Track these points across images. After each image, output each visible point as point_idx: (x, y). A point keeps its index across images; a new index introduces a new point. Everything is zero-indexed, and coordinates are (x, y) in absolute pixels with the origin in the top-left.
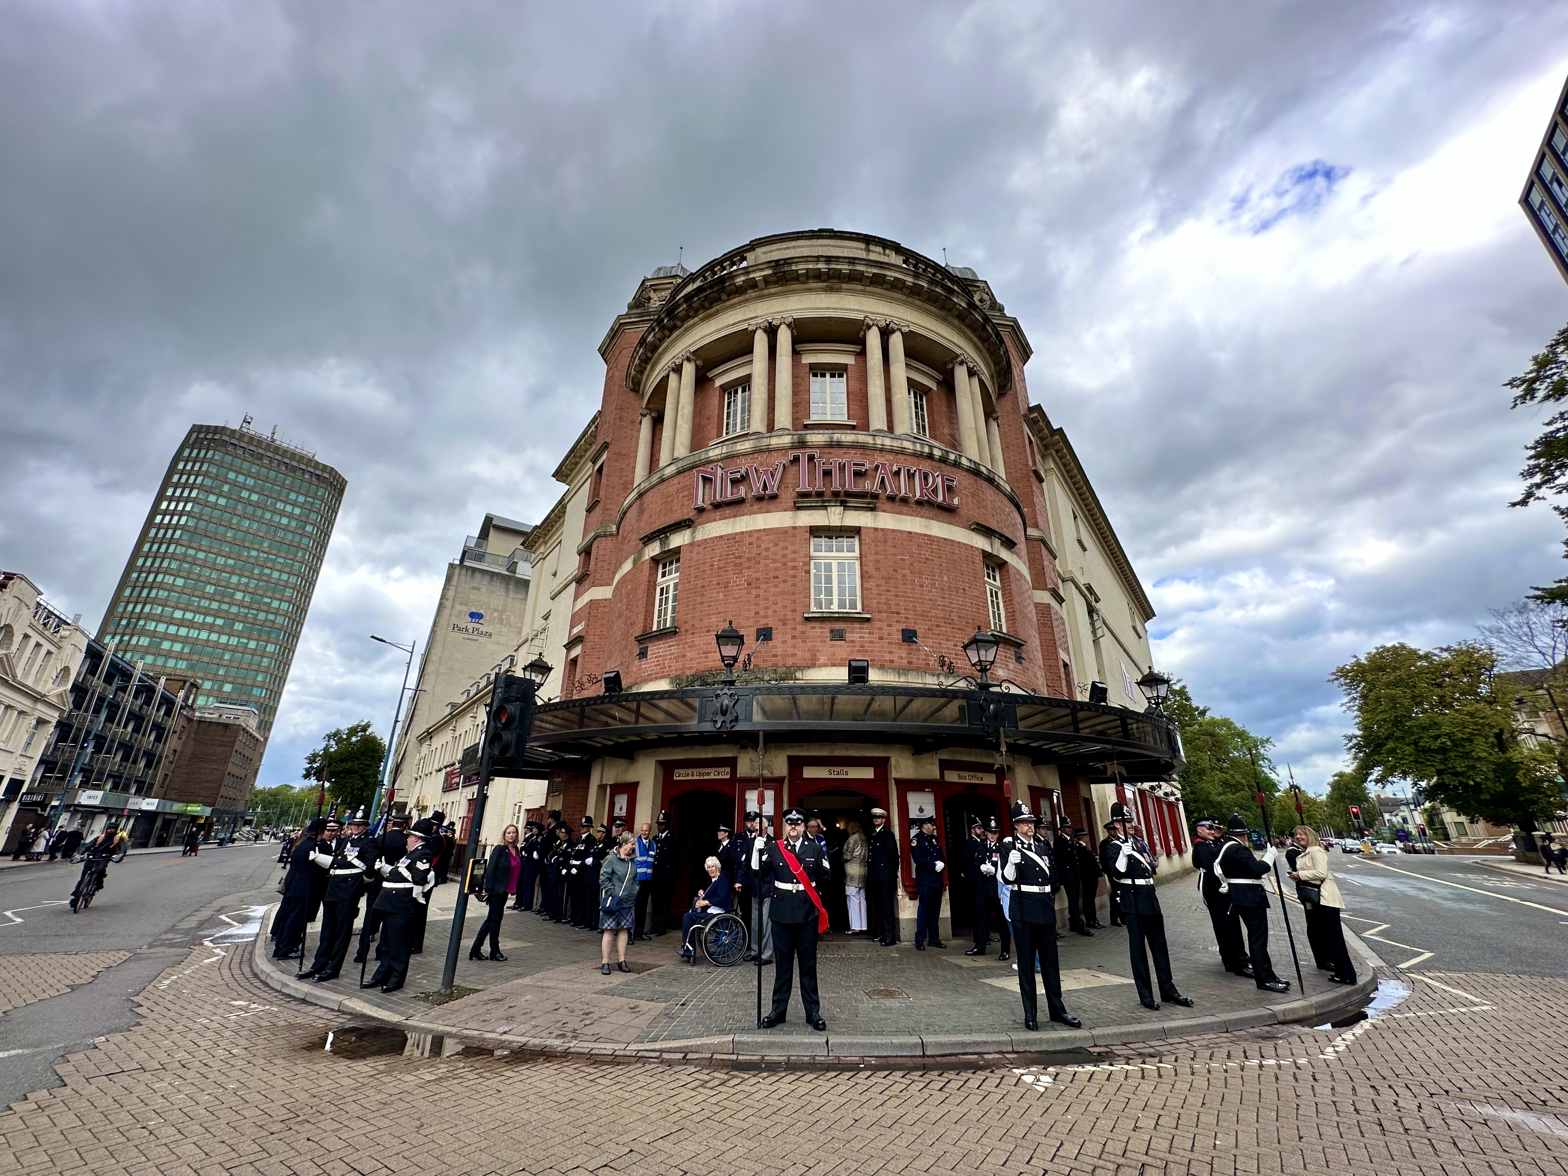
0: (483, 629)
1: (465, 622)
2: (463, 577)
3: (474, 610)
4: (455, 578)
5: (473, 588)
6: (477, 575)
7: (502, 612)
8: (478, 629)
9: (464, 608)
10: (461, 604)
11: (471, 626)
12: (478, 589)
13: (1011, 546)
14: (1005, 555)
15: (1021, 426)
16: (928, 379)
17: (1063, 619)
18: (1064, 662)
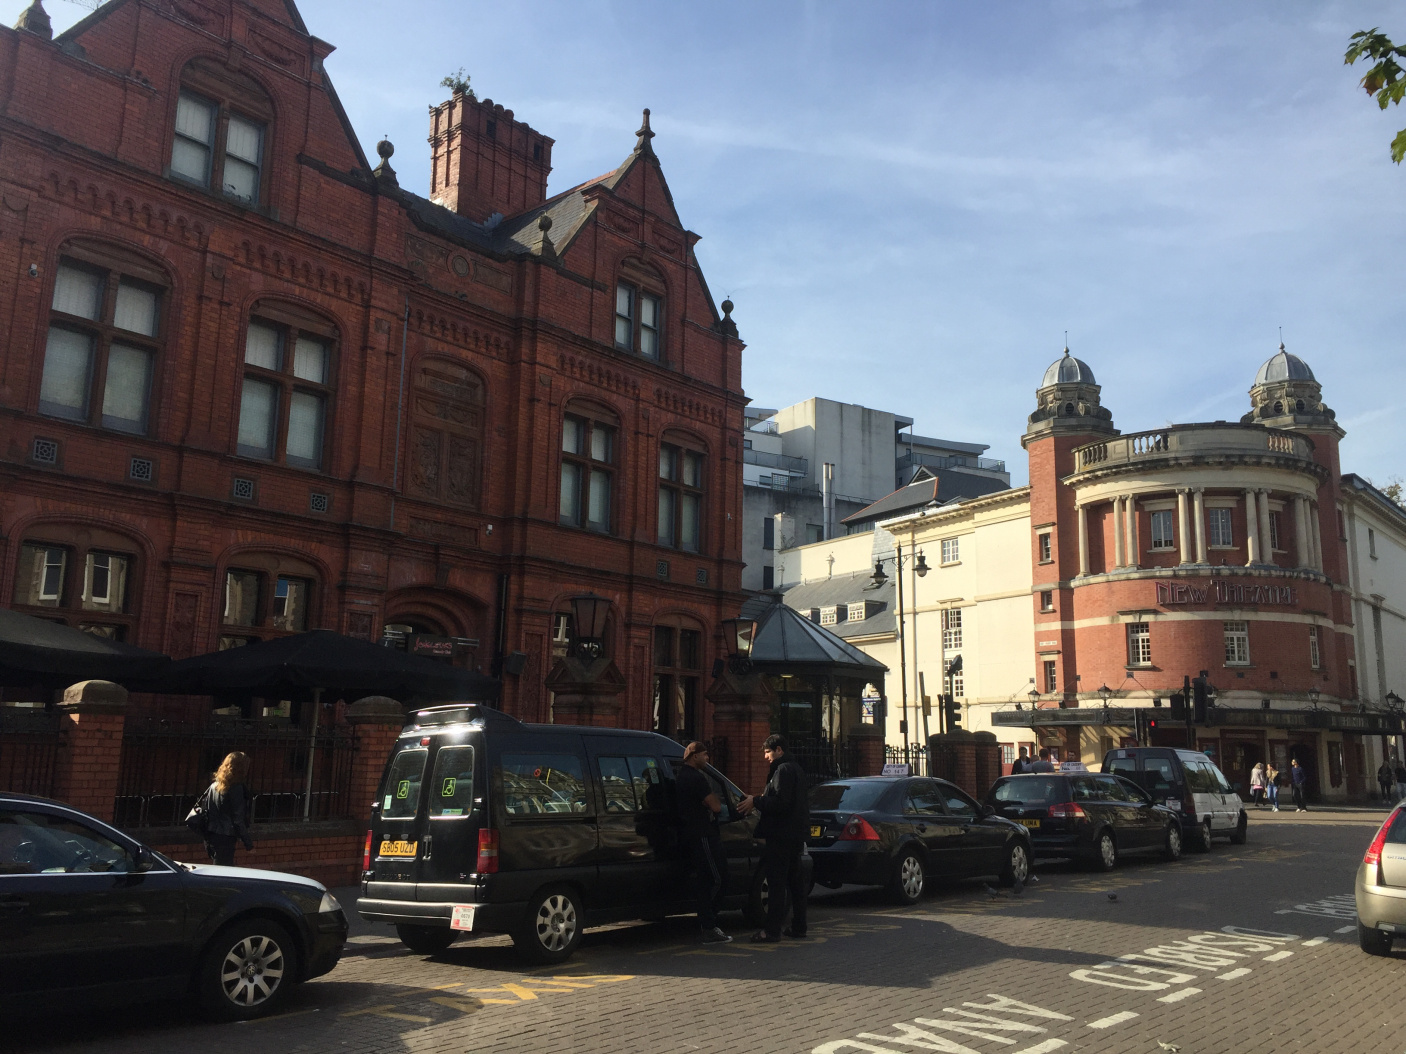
13: (1324, 615)
14: (1322, 622)
15: (1334, 506)
16: (1278, 506)
17: (1352, 637)
18: (1351, 667)
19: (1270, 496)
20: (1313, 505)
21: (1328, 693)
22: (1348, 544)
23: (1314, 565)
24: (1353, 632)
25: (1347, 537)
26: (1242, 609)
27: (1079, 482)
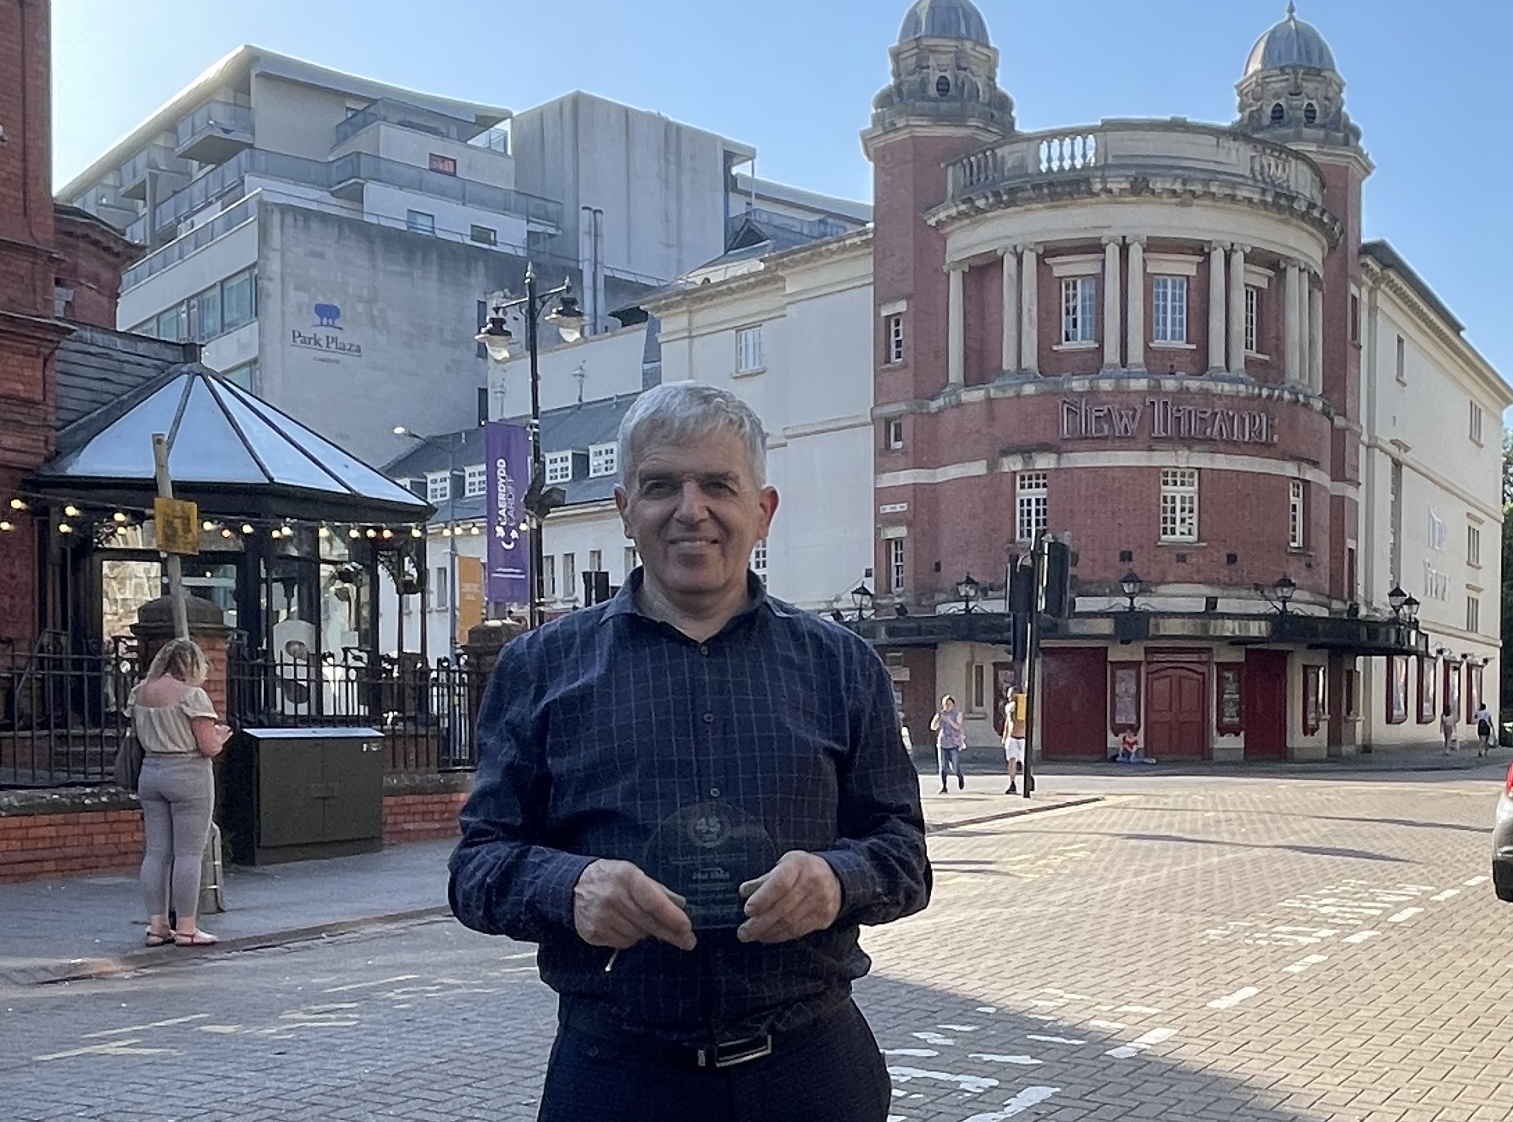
0: (343, 338)
1: (311, 326)
2: (290, 231)
3: (321, 300)
4: (276, 233)
5: (313, 254)
6: (315, 225)
7: (370, 302)
8: (335, 340)
9: (304, 298)
10: (297, 288)
11: (322, 333)
12: (321, 256)
13: (1315, 464)
14: (1310, 474)
15: (1347, 289)
16: (1261, 278)
17: (1356, 503)
18: (1350, 550)
19: (1248, 259)
20: (1314, 280)
21: (1311, 590)
22: (1364, 352)
23: (1306, 381)
24: (1360, 496)
25: (1364, 340)
26: (1190, 448)
27: (951, 218)
